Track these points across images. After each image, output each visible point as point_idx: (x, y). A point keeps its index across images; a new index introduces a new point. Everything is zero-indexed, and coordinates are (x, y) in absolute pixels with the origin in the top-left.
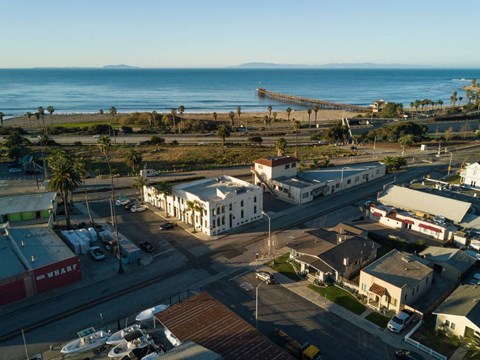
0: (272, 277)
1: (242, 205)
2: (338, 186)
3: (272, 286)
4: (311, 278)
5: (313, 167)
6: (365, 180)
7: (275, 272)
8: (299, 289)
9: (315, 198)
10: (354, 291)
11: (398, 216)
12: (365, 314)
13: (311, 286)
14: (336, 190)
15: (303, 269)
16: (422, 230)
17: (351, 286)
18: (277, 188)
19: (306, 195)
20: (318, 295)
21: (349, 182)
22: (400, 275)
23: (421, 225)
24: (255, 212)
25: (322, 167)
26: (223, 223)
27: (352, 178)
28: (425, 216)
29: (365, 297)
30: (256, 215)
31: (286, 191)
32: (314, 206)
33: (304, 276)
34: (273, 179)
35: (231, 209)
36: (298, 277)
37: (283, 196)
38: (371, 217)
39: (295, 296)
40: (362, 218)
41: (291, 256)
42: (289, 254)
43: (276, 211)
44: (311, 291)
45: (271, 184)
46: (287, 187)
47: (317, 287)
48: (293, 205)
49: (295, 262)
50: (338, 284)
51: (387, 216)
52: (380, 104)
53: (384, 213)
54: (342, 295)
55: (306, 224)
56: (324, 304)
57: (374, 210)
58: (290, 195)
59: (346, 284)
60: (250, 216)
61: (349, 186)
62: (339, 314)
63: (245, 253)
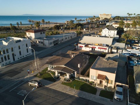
0: (39, 83)
1: (19, 48)
2: (62, 40)
3: (40, 88)
4: (62, 78)
5: (51, 34)
6: (71, 38)
7: (41, 79)
8: (56, 86)
9: (54, 45)
10: (86, 81)
11: (89, 46)
12: (98, 93)
13: (63, 83)
14: (62, 42)
15: (56, 74)
16: (99, 50)
17: (84, 78)
18: (38, 42)
19: (51, 43)
20: (68, 87)
21: (66, 38)
22: (107, 67)
23: (99, 48)
24: (28, 52)
25: (55, 34)
26: (9, 59)
27: (67, 37)
28: (99, 45)
29: (93, 82)
30: (29, 53)
31: (42, 43)
32: (54, 48)
33: (58, 78)
34: (35, 38)
35: (12, 51)
36: (55, 79)
37: (41, 45)
38: (79, 48)
39: (55, 91)
40: (75, 49)
41: (49, 69)
42: (47, 68)
43: (38, 51)
44: (64, 86)
45: (35, 41)
46: (42, 41)
47: (67, 83)
48: (46, 48)
49: (51, 72)
50: (77, 78)
51: (85, 46)
52: (68, 22)
53: (84, 46)
54: (81, 84)
55: (53, 54)
56: (74, 92)
57: (79, 45)
58: (44, 44)
59: (81, 78)
60: (24, 54)
61: (66, 40)
62: (84, 97)
63: (22, 72)
